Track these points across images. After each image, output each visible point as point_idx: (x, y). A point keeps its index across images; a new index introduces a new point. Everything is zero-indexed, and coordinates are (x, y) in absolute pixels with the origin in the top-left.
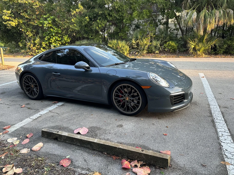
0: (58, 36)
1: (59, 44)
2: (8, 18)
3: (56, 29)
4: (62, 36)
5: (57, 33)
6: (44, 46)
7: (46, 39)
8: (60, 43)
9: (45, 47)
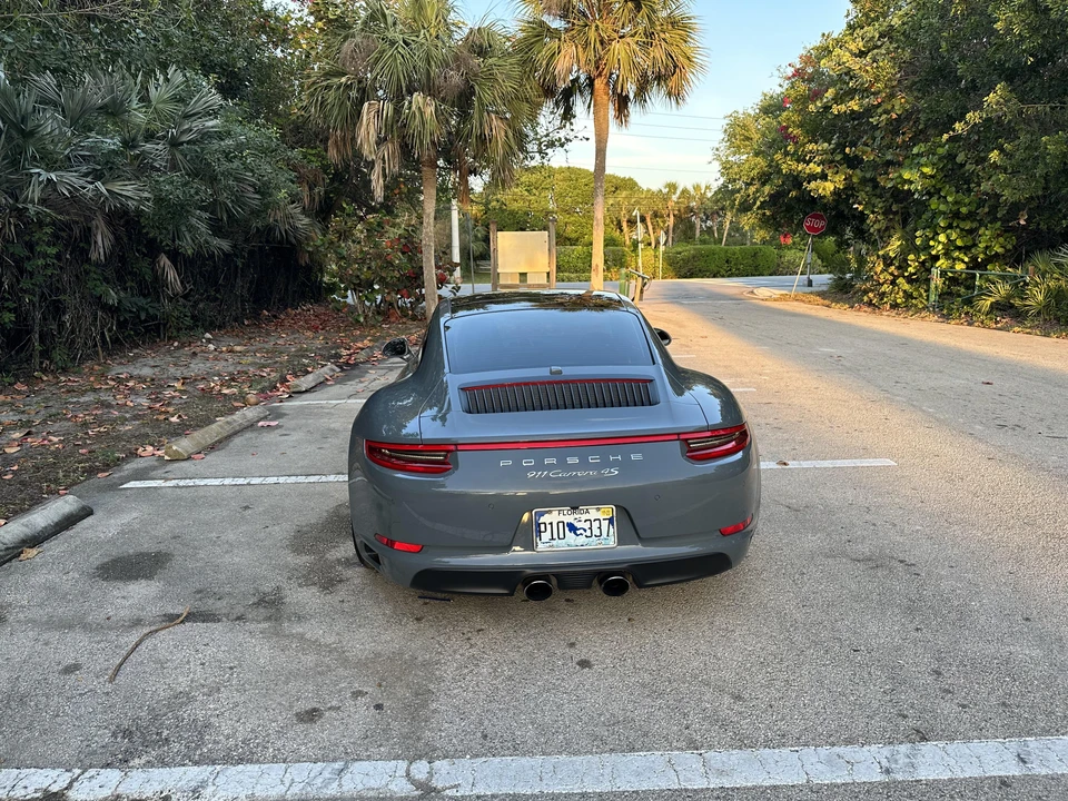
0: (962, 230)
1: (963, 261)
2: (819, 170)
3: (950, 199)
4: (977, 229)
5: (956, 215)
6: (913, 271)
7: (918, 242)
8: (966, 259)
9: (914, 274)
